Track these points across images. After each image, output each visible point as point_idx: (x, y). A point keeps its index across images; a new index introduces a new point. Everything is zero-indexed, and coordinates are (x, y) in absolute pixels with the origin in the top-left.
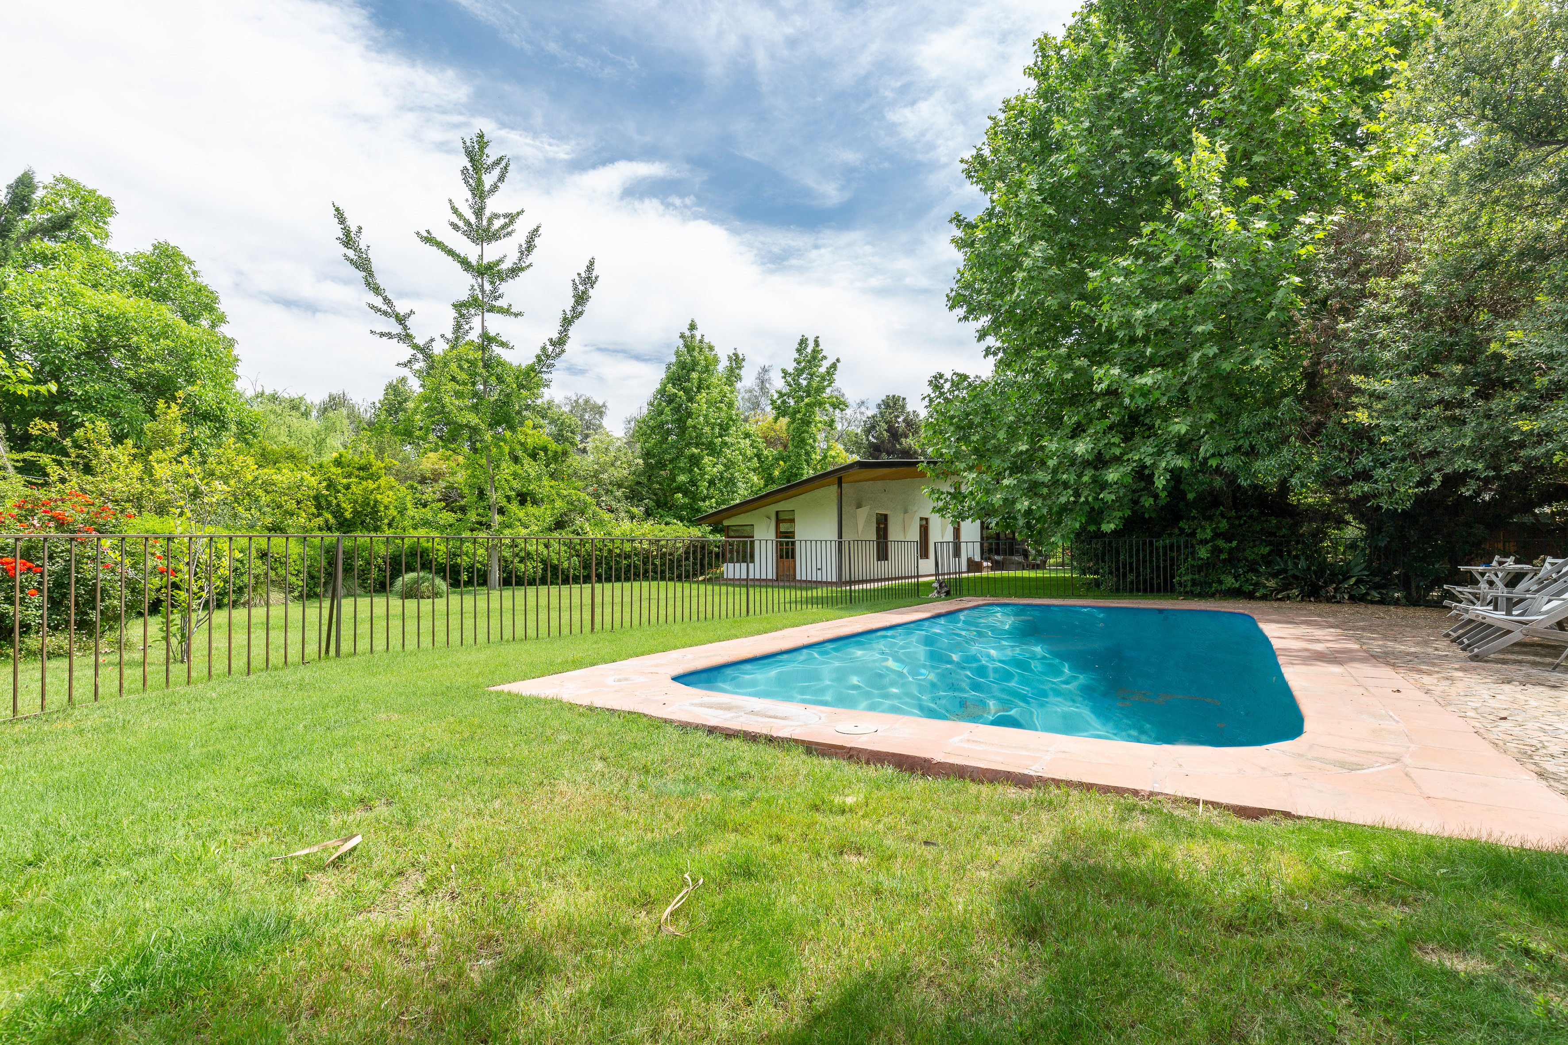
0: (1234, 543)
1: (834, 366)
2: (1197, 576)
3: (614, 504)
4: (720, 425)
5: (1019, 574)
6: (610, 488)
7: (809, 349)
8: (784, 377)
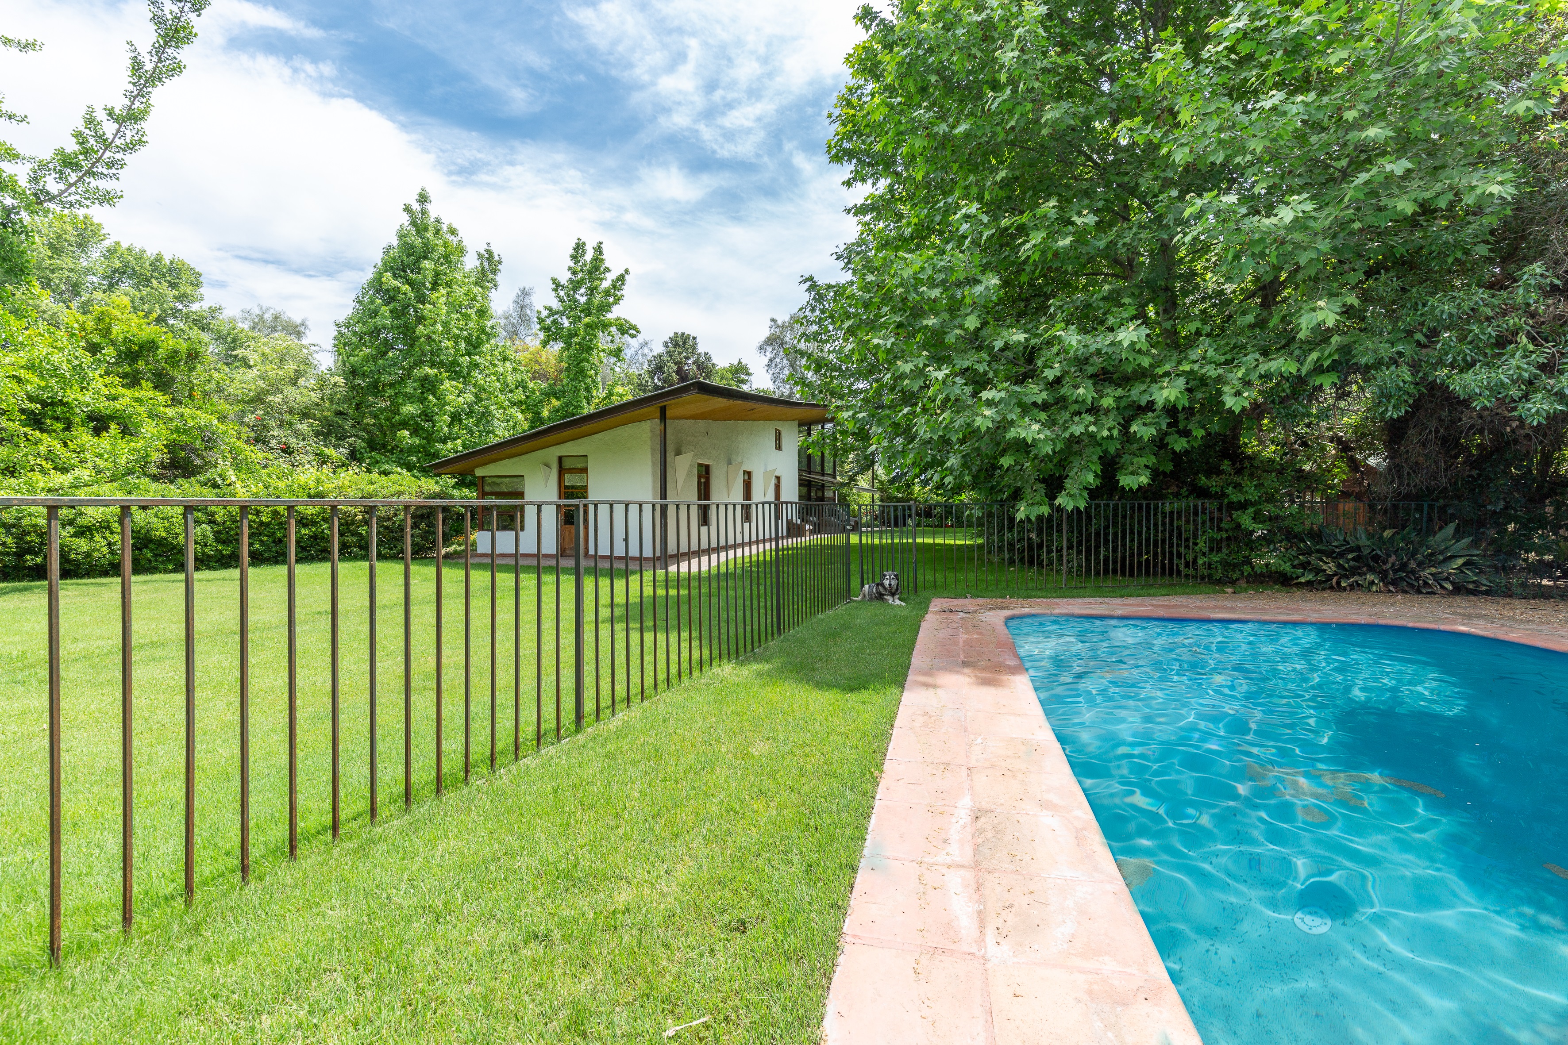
1: (621, 278)
3: (293, 442)
4: (468, 340)
6: (287, 417)
7: (589, 256)
8: (555, 290)
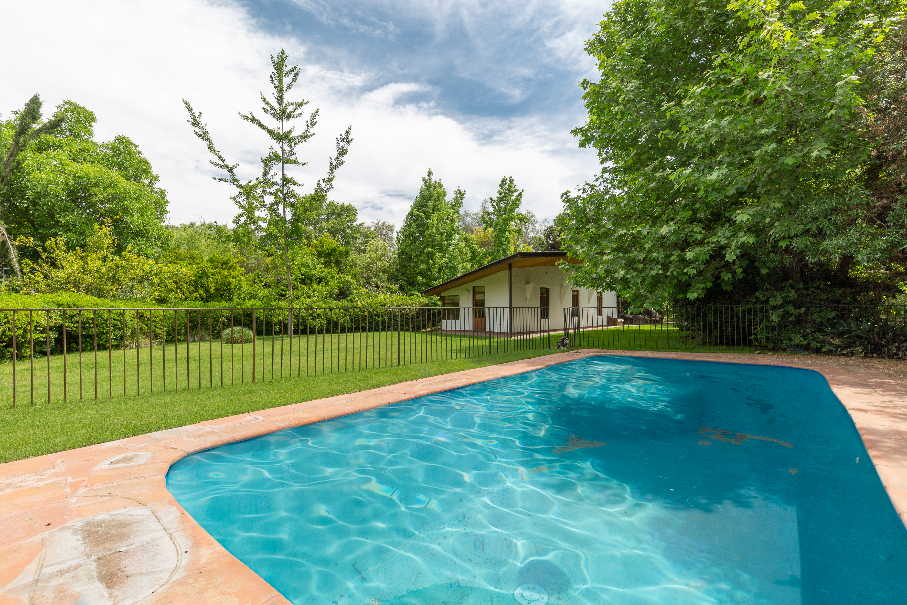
0: (803, 310)
1: (520, 195)
2: (770, 335)
3: (379, 283)
4: (446, 233)
5: (642, 327)
6: (378, 273)
7: (507, 185)
8: (491, 203)
